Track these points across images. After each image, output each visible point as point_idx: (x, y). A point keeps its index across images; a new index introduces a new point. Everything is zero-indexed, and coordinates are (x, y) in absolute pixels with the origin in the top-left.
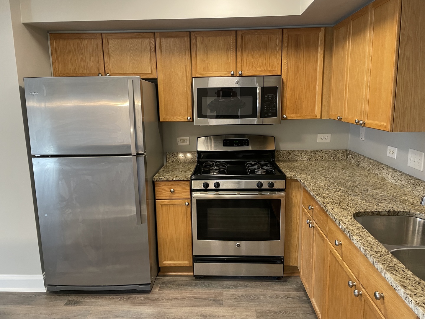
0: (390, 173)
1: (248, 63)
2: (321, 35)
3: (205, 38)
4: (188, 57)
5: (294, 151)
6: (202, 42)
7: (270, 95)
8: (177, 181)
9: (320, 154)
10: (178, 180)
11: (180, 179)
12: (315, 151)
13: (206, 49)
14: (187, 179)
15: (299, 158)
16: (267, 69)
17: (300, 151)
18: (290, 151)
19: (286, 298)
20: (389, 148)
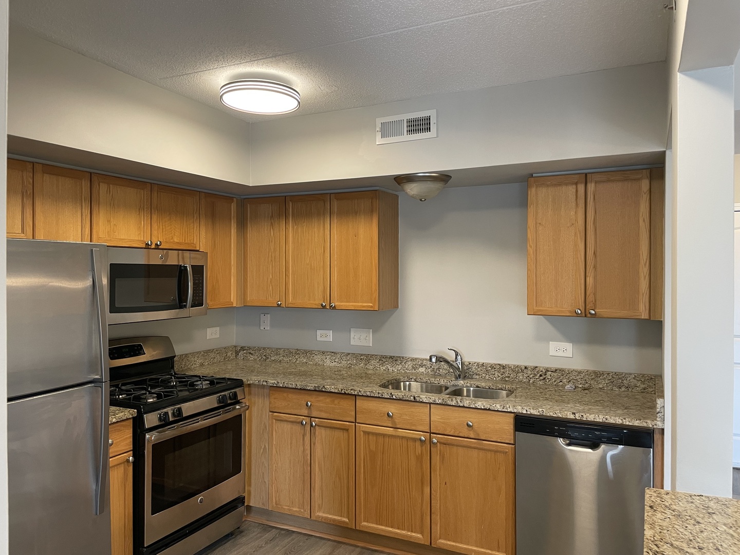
0: (329, 357)
1: (164, 230)
2: (233, 206)
3: (111, 186)
4: (87, 212)
5: (186, 355)
6: (107, 191)
7: (197, 277)
8: (118, 422)
9: (212, 355)
10: (119, 420)
11: (121, 418)
12: (208, 352)
13: (112, 203)
14: (132, 415)
15: (192, 364)
16: (185, 241)
17: (193, 354)
18: (183, 355)
19: (263, 545)
20: (319, 332)
